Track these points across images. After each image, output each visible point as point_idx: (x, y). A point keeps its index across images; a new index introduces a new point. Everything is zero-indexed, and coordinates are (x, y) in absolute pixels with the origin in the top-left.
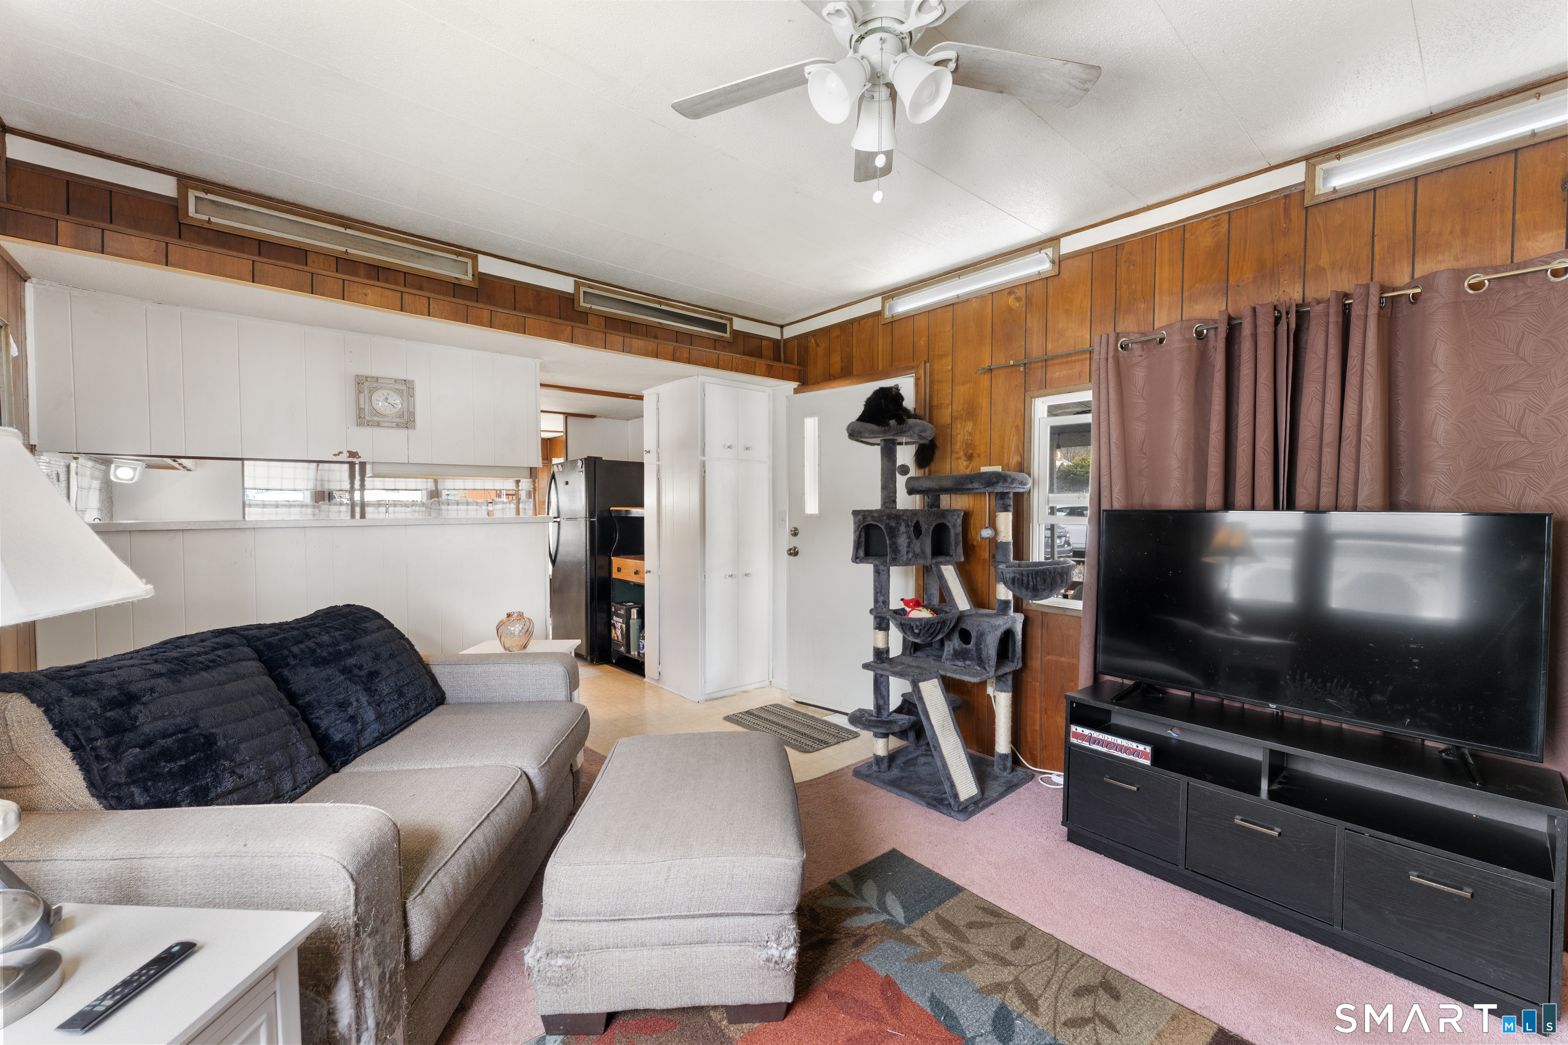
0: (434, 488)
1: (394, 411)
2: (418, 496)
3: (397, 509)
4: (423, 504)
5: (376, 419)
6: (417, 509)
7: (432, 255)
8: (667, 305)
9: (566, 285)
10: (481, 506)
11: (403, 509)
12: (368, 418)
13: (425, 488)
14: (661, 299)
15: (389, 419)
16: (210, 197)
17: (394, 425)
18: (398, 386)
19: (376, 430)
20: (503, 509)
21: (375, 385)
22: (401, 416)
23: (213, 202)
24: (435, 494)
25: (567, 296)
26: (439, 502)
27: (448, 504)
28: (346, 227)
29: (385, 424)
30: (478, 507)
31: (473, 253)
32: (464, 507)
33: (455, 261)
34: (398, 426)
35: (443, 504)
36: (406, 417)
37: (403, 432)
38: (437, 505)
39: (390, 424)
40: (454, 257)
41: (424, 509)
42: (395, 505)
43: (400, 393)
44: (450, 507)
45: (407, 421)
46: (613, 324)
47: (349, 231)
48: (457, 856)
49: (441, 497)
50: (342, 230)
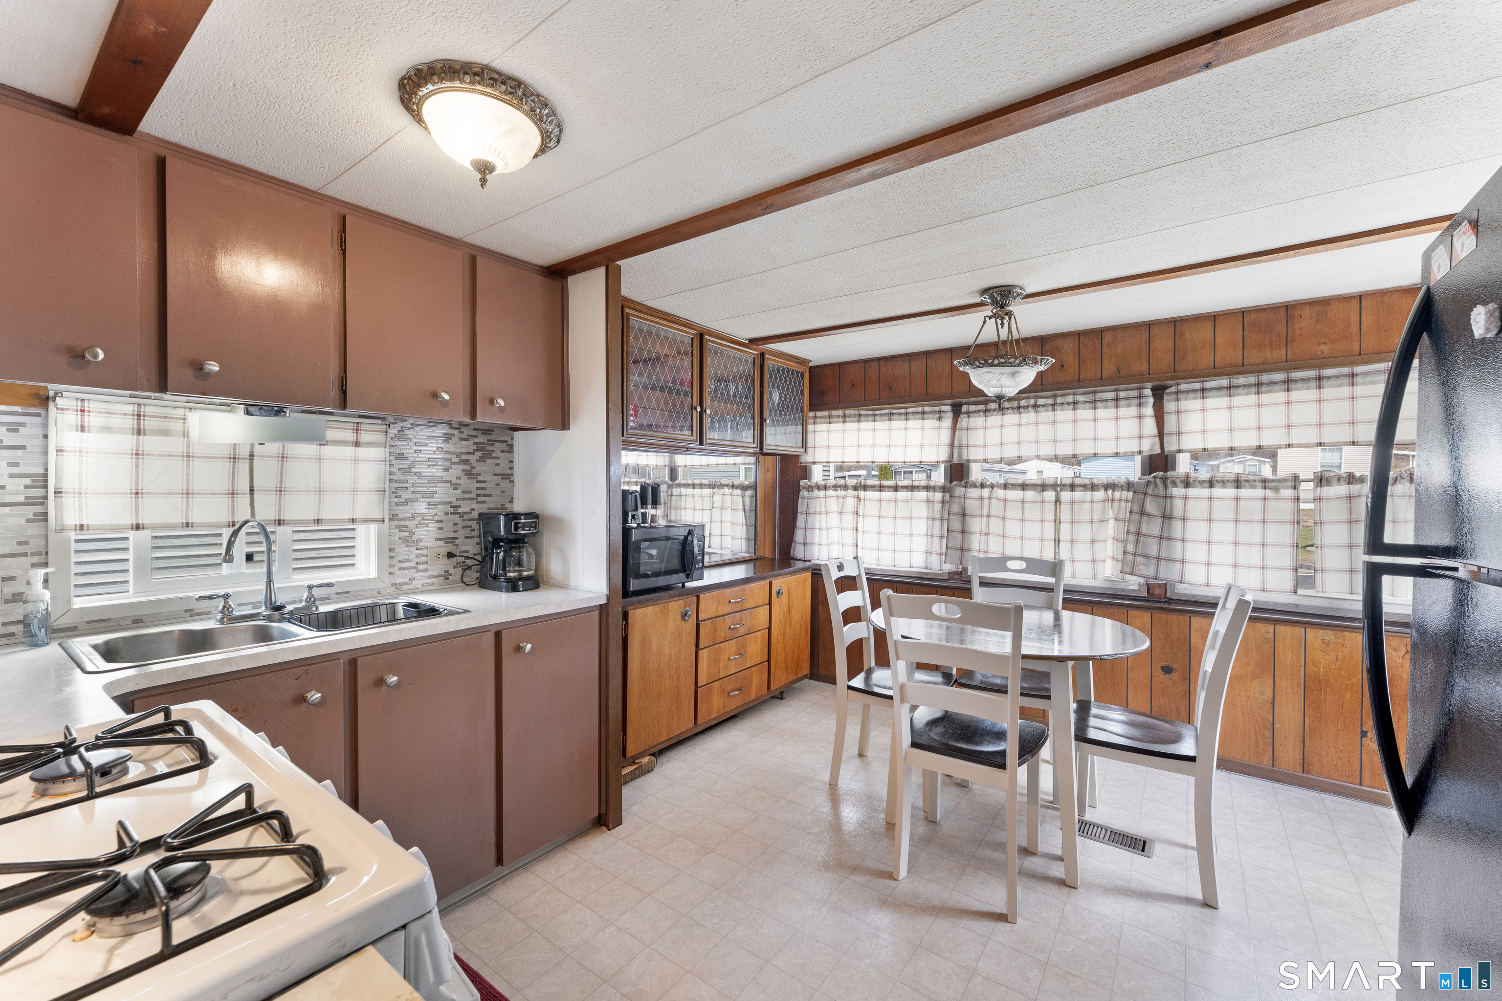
0: (1158, 450)
2: (1127, 468)
4: (1129, 486)
6: (1117, 494)
10: (1277, 490)
11: (1088, 494)
13: (1136, 449)
20: (1350, 498)
24: (1158, 463)
26: (1164, 480)
30: (1269, 493)
32: (1231, 492)
35: (1174, 484)
38: (1161, 486)
41: (1131, 494)
44: (1192, 492)
49: (1174, 468)
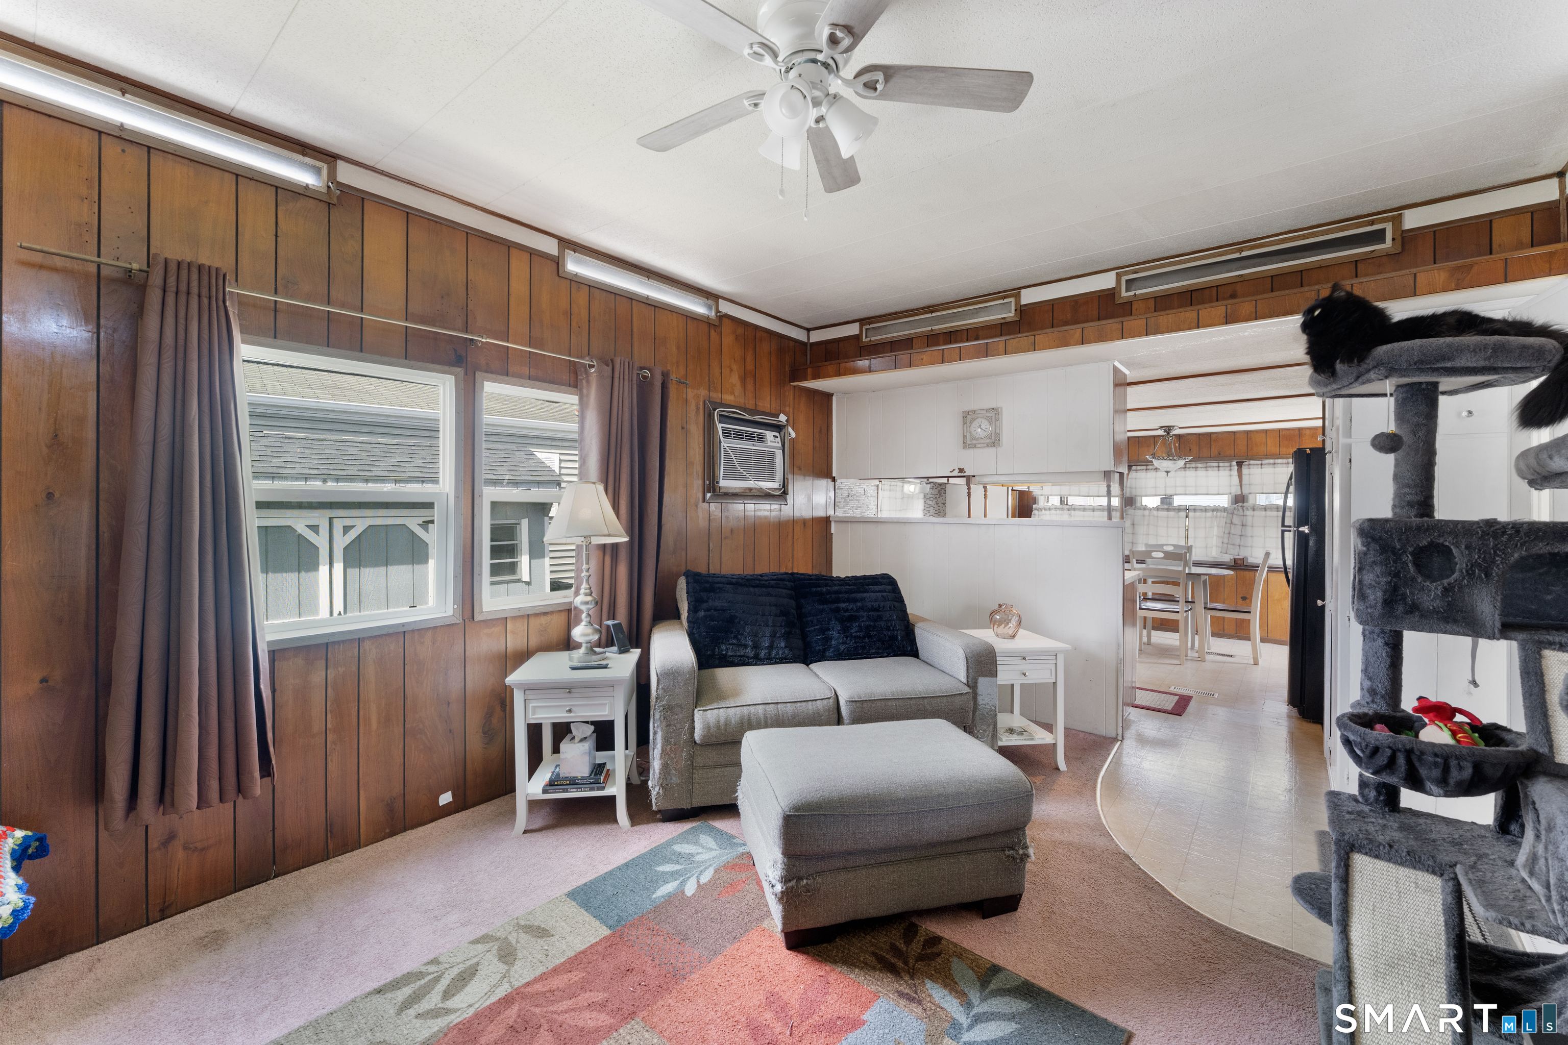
0: (1239, 493)
1: (985, 434)
2: (1223, 501)
3: (1198, 514)
4: (1225, 510)
5: (974, 442)
6: (1219, 514)
7: (987, 307)
8: (1252, 248)
9: (1106, 282)
12: (969, 442)
13: (1228, 491)
14: (1239, 245)
15: (982, 441)
16: (872, 326)
17: (985, 445)
18: (988, 414)
19: (976, 450)
21: (974, 416)
22: (990, 438)
23: (873, 328)
24: (1240, 499)
25: (1107, 293)
26: (1243, 507)
27: (1254, 510)
28: (932, 312)
29: (979, 446)
31: (1015, 292)
33: (1004, 304)
34: (988, 446)
35: (1247, 509)
36: (993, 437)
37: (992, 450)
38: (1241, 510)
39: (982, 445)
40: (1001, 301)
42: (1195, 510)
43: (989, 419)
44: (1256, 513)
45: (994, 441)
46: (1163, 302)
47: (934, 314)
48: (738, 708)
49: (1247, 502)
50: (930, 315)
